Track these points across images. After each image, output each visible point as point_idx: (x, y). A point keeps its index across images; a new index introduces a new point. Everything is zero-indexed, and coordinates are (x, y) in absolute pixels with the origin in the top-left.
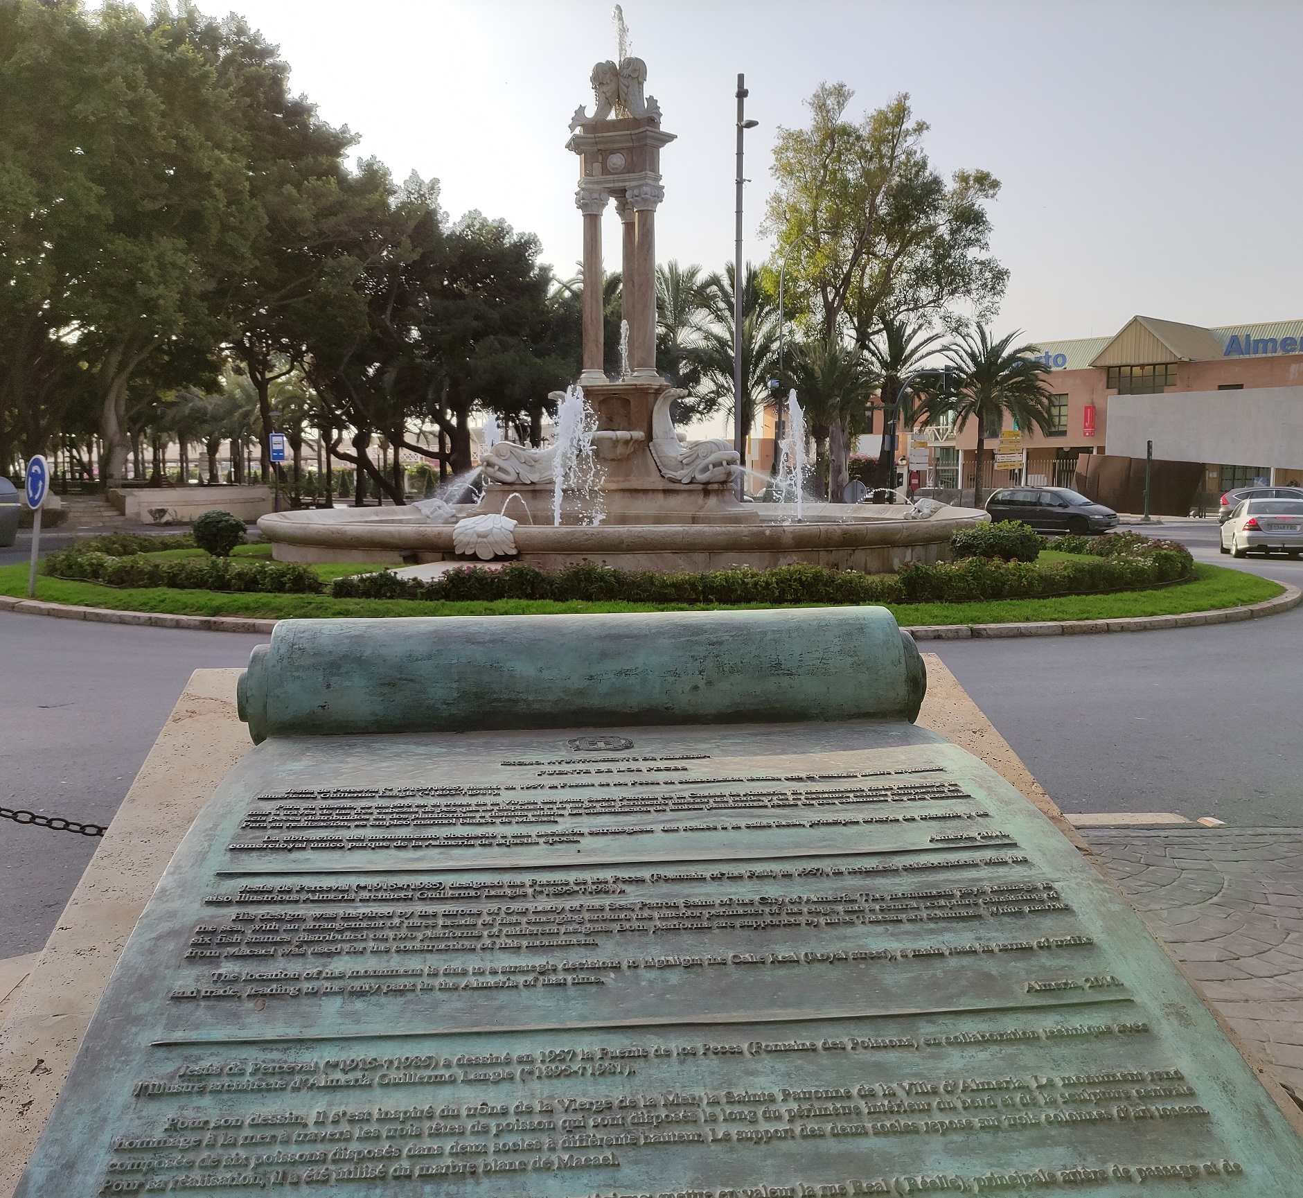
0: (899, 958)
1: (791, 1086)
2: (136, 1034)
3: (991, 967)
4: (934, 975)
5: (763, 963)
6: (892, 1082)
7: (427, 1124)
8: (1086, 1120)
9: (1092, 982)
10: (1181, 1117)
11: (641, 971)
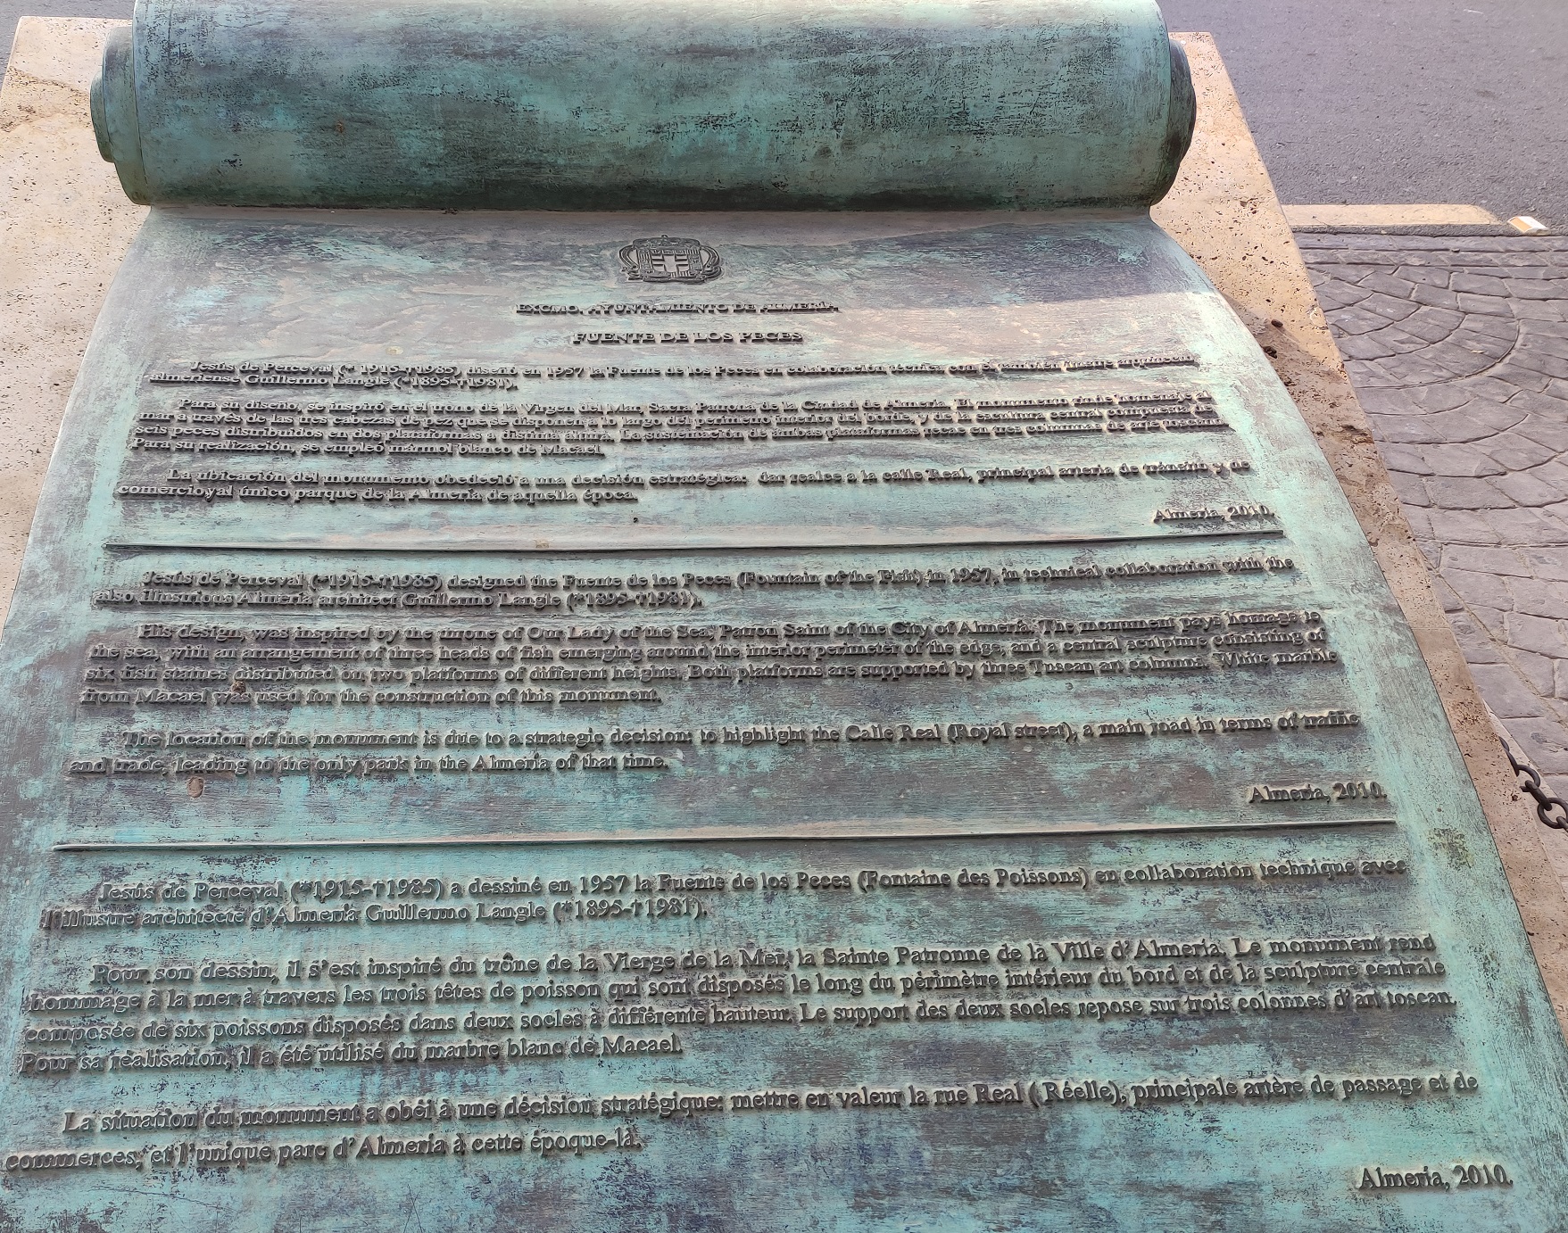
0: (1081, 736)
1: (911, 940)
2: (30, 831)
3: (1207, 757)
4: (1126, 768)
5: (890, 740)
6: (1044, 938)
7: (435, 984)
8: (1292, 1008)
9: (1344, 792)
10: (1416, 1008)
11: (720, 749)
